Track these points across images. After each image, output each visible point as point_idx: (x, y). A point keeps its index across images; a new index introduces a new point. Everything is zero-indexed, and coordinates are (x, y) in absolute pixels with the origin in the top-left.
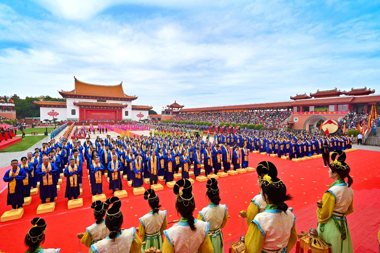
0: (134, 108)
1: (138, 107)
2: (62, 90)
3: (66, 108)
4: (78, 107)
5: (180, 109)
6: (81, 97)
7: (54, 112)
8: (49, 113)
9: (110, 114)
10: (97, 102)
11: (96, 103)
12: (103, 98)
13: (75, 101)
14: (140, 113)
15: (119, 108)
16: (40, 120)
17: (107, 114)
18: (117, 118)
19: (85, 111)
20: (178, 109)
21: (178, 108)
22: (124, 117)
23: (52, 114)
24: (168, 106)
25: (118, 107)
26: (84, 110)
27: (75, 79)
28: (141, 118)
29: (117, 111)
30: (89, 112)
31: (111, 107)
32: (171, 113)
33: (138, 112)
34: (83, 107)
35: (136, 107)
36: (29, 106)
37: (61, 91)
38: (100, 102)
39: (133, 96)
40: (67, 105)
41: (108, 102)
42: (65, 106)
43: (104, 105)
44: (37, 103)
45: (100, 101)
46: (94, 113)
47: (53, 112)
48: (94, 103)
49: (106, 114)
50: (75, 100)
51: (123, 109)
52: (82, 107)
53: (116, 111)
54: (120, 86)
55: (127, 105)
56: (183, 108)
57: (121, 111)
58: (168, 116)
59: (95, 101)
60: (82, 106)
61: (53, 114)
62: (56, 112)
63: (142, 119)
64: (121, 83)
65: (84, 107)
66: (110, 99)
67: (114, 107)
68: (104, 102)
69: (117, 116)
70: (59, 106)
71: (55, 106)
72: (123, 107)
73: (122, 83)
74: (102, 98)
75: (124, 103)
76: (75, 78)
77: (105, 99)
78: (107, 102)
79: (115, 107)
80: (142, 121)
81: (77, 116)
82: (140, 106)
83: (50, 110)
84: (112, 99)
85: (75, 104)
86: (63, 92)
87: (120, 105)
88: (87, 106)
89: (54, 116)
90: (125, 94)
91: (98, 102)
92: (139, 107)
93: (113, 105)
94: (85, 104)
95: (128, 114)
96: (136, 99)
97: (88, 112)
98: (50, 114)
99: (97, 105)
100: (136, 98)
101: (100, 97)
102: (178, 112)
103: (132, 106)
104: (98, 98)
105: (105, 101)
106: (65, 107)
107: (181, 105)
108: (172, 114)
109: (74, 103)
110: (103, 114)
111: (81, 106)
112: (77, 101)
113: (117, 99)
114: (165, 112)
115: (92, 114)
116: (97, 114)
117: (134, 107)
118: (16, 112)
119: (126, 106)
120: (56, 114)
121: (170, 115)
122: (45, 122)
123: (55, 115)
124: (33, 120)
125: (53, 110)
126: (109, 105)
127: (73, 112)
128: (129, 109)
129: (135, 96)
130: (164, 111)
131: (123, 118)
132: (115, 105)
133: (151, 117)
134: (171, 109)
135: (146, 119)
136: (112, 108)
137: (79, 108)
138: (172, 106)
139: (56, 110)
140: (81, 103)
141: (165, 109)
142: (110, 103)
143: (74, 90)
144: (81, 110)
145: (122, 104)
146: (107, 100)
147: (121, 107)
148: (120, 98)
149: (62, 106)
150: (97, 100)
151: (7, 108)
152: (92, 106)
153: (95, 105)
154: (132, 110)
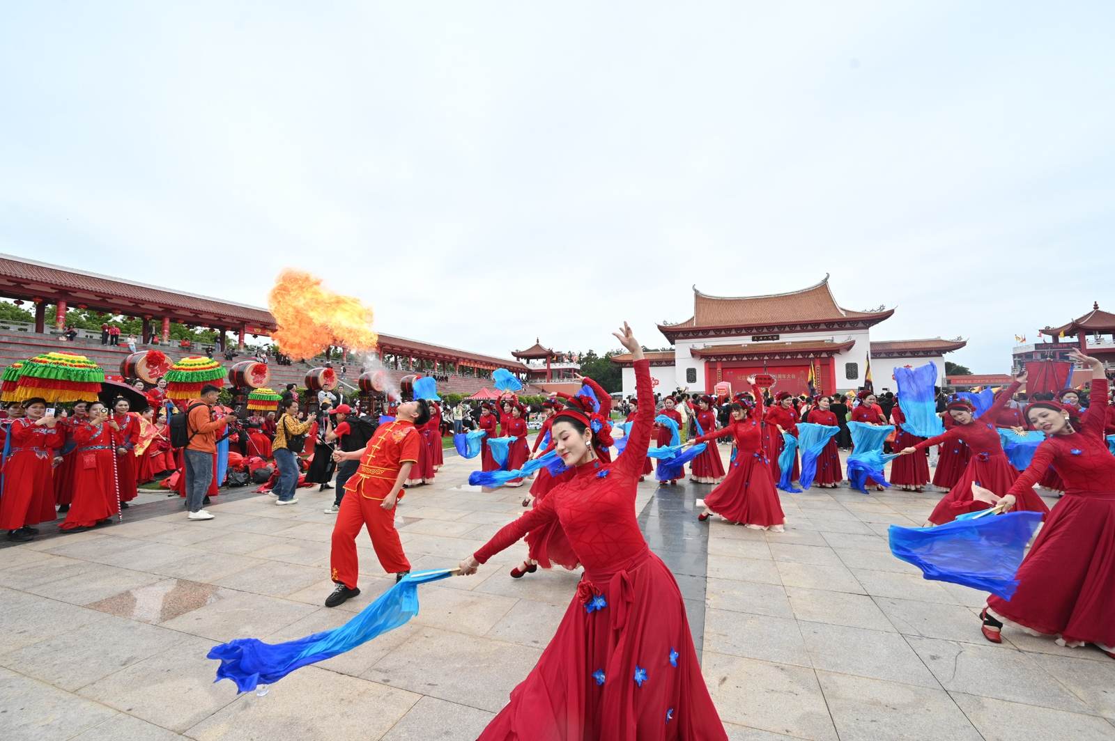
0: (881, 352)
1: (895, 347)
2: (665, 322)
3: (674, 365)
4: (703, 362)
6: (708, 332)
9: (794, 376)
10: (750, 342)
11: (748, 345)
12: (770, 327)
13: (693, 345)
14: (907, 367)
15: (824, 355)
17: (784, 376)
19: (719, 369)
22: (843, 384)
24: (1046, 330)
25: (818, 352)
26: (716, 368)
27: (694, 292)
29: (818, 367)
30: (731, 372)
31: (794, 353)
33: (897, 365)
34: (714, 360)
35: (886, 348)
36: (606, 369)
37: (662, 324)
38: (760, 342)
39: (873, 310)
41: (787, 339)
42: (670, 363)
43: (772, 349)
44: (618, 359)
45: (761, 338)
48: (744, 347)
49: (780, 376)
51: (836, 357)
52: (713, 360)
54: (823, 288)
55: (853, 342)
57: (828, 367)
59: (745, 341)
60: (712, 356)
62: (654, 378)
64: (826, 279)
65: (716, 358)
66: (792, 327)
67: (805, 353)
68: (773, 340)
69: (818, 380)
70: (659, 363)
72: (834, 350)
73: (828, 276)
74: (765, 330)
75: (839, 337)
76: (695, 290)
77: (776, 330)
78: (781, 340)
79: (809, 352)
81: (700, 385)
82: (905, 342)
84: (798, 328)
85: (694, 353)
86: (668, 326)
87: (828, 344)
88: (724, 356)
90: (842, 309)
91: (755, 342)
92: (903, 347)
93: (800, 347)
94: (719, 352)
95: (856, 372)
96: (890, 316)
97: (728, 373)
99: (753, 351)
101: (759, 328)
103: (872, 344)
104: (754, 331)
105: (775, 338)
106: (672, 363)
109: (691, 350)
111: (710, 359)
112: (700, 344)
113: (815, 326)
114: (1036, 356)
115: (739, 378)
117: (880, 348)
119: (849, 346)
126: (788, 349)
127: (691, 376)
128: (859, 355)
129: (882, 307)
130: (1033, 349)
131: (838, 387)
132: (808, 347)
134: (1068, 340)
136: (800, 356)
137: (706, 362)
138: (1075, 328)
140: (708, 349)
141: (1036, 345)
142: (792, 342)
143: (693, 319)
144: (710, 368)
145: (832, 340)
146: (781, 335)
147: (832, 351)
148: (825, 323)
149: (666, 362)
150: (750, 337)
151: (569, 373)
152: (739, 355)
153: (748, 351)
154: (872, 358)
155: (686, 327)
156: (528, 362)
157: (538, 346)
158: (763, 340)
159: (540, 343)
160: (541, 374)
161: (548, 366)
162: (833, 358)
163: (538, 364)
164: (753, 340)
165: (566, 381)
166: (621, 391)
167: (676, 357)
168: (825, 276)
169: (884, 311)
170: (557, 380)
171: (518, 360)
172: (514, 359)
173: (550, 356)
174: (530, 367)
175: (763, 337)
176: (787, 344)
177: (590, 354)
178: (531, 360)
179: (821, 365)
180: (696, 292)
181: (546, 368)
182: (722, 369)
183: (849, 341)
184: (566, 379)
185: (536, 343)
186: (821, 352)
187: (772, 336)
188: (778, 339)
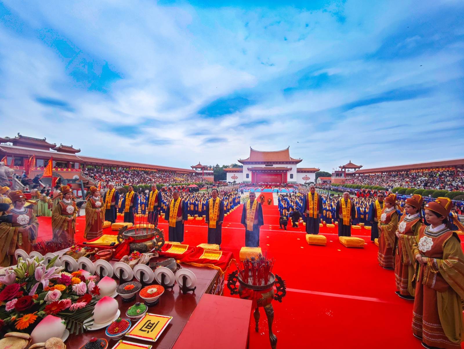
0: (300, 171)
1: (303, 170)
2: (240, 159)
4: (251, 172)
5: (356, 169)
6: (253, 163)
9: (277, 177)
12: (271, 162)
15: (285, 171)
16: (226, 182)
18: (283, 181)
19: (256, 174)
20: (355, 170)
21: (355, 168)
22: (289, 180)
23: (233, 177)
24: (340, 167)
25: (283, 170)
27: (250, 149)
28: (307, 180)
29: (283, 175)
32: (343, 175)
33: (304, 175)
35: (301, 170)
36: (223, 172)
39: (298, 159)
40: (243, 170)
41: (275, 166)
42: (242, 172)
43: (271, 169)
44: (225, 170)
50: (248, 166)
51: (288, 172)
52: (254, 171)
54: (287, 150)
55: (292, 168)
56: (361, 169)
57: (286, 175)
58: (340, 178)
59: (263, 166)
61: (235, 177)
63: (308, 181)
66: (277, 163)
69: (283, 179)
70: (238, 172)
71: (235, 172)
72: (288, 170)
73: (289, 147)
74: (269, 163)
75: (289, 166)
76: (251, 148)
77: (272, 163)
78: (273, 166)
79: (281, 170)
80: (307, 184)
81: (250, 179)
83: (232, 174)
84: (281, 163)
85: (248, 169)
87: (286, 168)
88: (257, 170)
89: (235, 179)
90: (291, 158)
91: (266, 167)
92: (305, 170)
93: (278, 169)
94: (255, 169)
95: (293, 177)
97: (258, 175)
100: (301, 161)
101: (268, 162)
102: (354, 174)
103: (297, 169)
104: (266, 163)
107: (359, 165)
108: (345, 176)
109: (248, 168)
110: (270, 177)
112: (250, 166)
113: (283, 163)
114: (336, 174)
115: (262, 177)
116: (265, 177)
117: (299, 170)
118: (214, 177)
119: (291, 169)
121: (343, 178)
122: (228, 183)
124: (223, 182)
125: (235, 175)
127: (247, 176)
128: (294, 172)
130: (334, 172)
132: (280, 169)
133: (321, 179)
134: (343, 170)
135: (311, 182)
136: (278, 171)
137: (252, 173)
138: (344, 167)
139: (237, 174)
140: (252, 168)
141: (335, 171)
143: (249, 158)
146: (273, 165)
148: (285, 162)
149: (240, 171)
150: (265, 165)
151: (209, 174)
152: (262, 170)
153: (264, 169)
154: (297, 173)
155: (246, 161)
156: (196, 170)
157: (199, 164)
158: (268, 166)
159: (200, 163)
160: (201, 174)
161: (203, 171)
163: (199, 170)
165: (209, 177)
166: (226, 180)
169: (300, 159)
170: (206, 176)
171: (193, 169)
172: (191, 169)
173: (204, 168)
174: (197, 171)
176: (275, 168)
178: (197, 169)
180: (251, 149)
181: (202, 172)
184: (208, 176)
185: (199, 163)
188: (272, 166)
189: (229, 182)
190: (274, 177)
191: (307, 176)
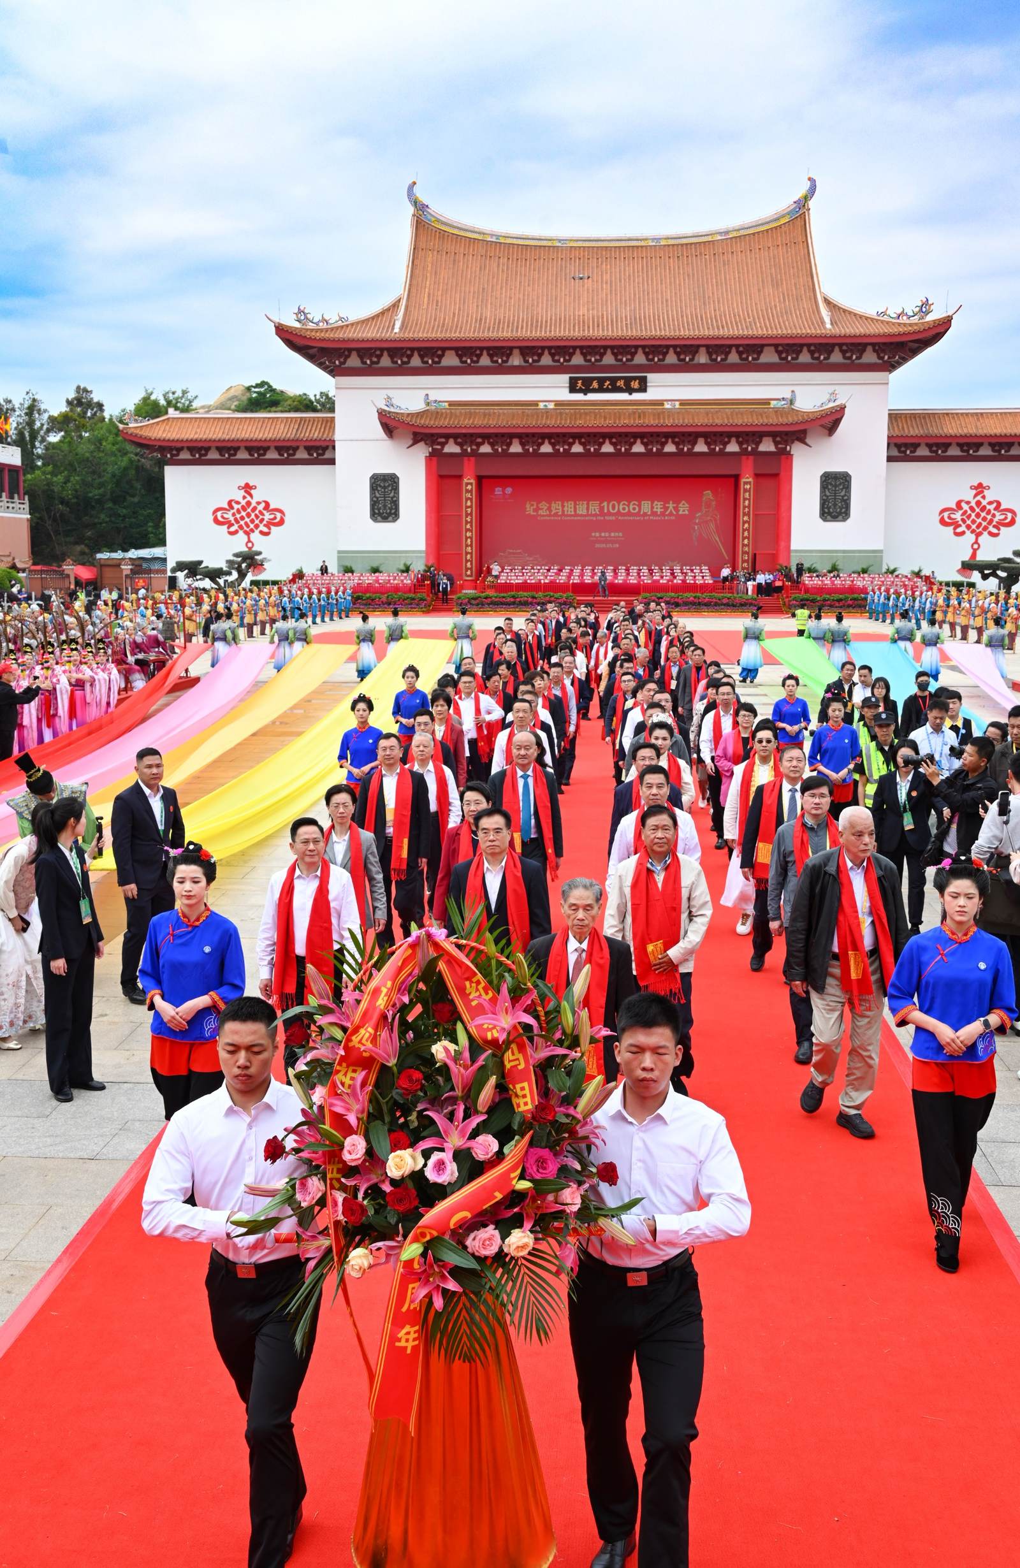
0: (917, 440)
1: (951, 429)
2: (300, 311)
3: (333, 462)
4: (421, 452)
6: (441, 357)
7: (254, 504)
8: (219, 514)
9: (684, 508)
10: (565, 395)
11: (558, 404)
12: (624, 349)
13: (389, 399)
14: (980, 489)
15: (767, 446)
16: (165, 571)
18: (745, 543)
19: (469, 482)
22: (809, 534)
23: (238, 517)
25: (750, 436)
26: (460, 477)
27: (411, 210)
28: (985, 538)
29: (747, 481)
30: (509, 490)
31: (685, 437)
33: (954, 481)
34: (456, 449)
35: (934, 430)
36: (124, 462)
37: (291, 322)
38: (591, 396)
39: (902, 314)
40: (340, 434)
41: (669, 390)
42: (323, 452)
43: (626, 422)
44: (146, 433)
45: (595, 385)
46: (544, 505)
47: (249, 503)
48: (547, 411)
49: (646, 506)
50: (391, 393)
51: (798, 452)
52: (452, 448)
53: (736, 478)
54: (791, 228)
55: (841, 410)
57: (776, 480)
59: (549, 390)
60: (447, 437)
61: (249, 515)
62: (267, 504)
63: (992, 550)
64: (806, 198)
65: (461, 445)
66: (684, 357)
67: (716, 437)
68: (630, 391)
69: (745, 522)
70: (286, 453)
71: (258, 453)
72: (797, 431)
73: (812, 190)
74: (609, 359)
75: (811, 393)
76: (415, 202)
77: (640, 359)
78: (651, 394)
79: (726, 437)
80: (988, 569)
81: (409, 532)
82: (979, 415)
83: (221, 483)
85: (391, 424)
86: (311, 326)
87: (777, 411)
88: (485, 437)
89: (255, 536)
90: (827, 302)
91: (579, 397)
92: (971, 430)
93: (701, 420)
94: (466, 423)
95: (847, 502)
97: (498, 491)
98: (229, 516)
99: (567, 423)
100: (935, 333)
101: (592, 349)
103: (894, 417)
104: (577, 360)
105: (635, 385)
106: (327, 455)
109: (381, 414)
110: (622, 507)
111: (443, 445)
112: (413, 394)
113: (745, 355)
115: (530, 509)
116: (569, 507)
117: (914, 431)
118: (27, 506)
119: (831, 421)
120: (267, 516)
122: (183, 579)
123: (262, 528)
124: (126, 568)
125: (248, 488)
126: (669, 422)
127: (384, 499)
128: (858, 449)
129: (925, 307)
131: (793, 546)
132: (720, 420)
136: (701, 447)
137: (429, 459)
139: (270, 484)
140: (437, 414)
142: (683, 403)
143: (395, 305)
144: (441, 477)
145: (792, 402)
146: (651, 377)
147: (787, 433)
148: (776, 346)
149: (309, 449)
150: (564, 379)
152: (531, 438)
153: (556, 423)
154: (890, 459)
155: (370, 333)
158: (601, 390)
162: (789, 456)
164: (573, 389)
166: (162, 542)
167: (338, 436)
168: (805, 187)
169: (930, 318)
175: (601, 381)
176: (667, 406)
177: (82, 402)
179: (757, 476)
180: (420, 208)
182: (480, 480)
183: (831, 405)
186: (756, 436)
187: (628, 380)
188: (643, 389)
189: (193, 569)
190: (658, 507)
191: (990, 495)
